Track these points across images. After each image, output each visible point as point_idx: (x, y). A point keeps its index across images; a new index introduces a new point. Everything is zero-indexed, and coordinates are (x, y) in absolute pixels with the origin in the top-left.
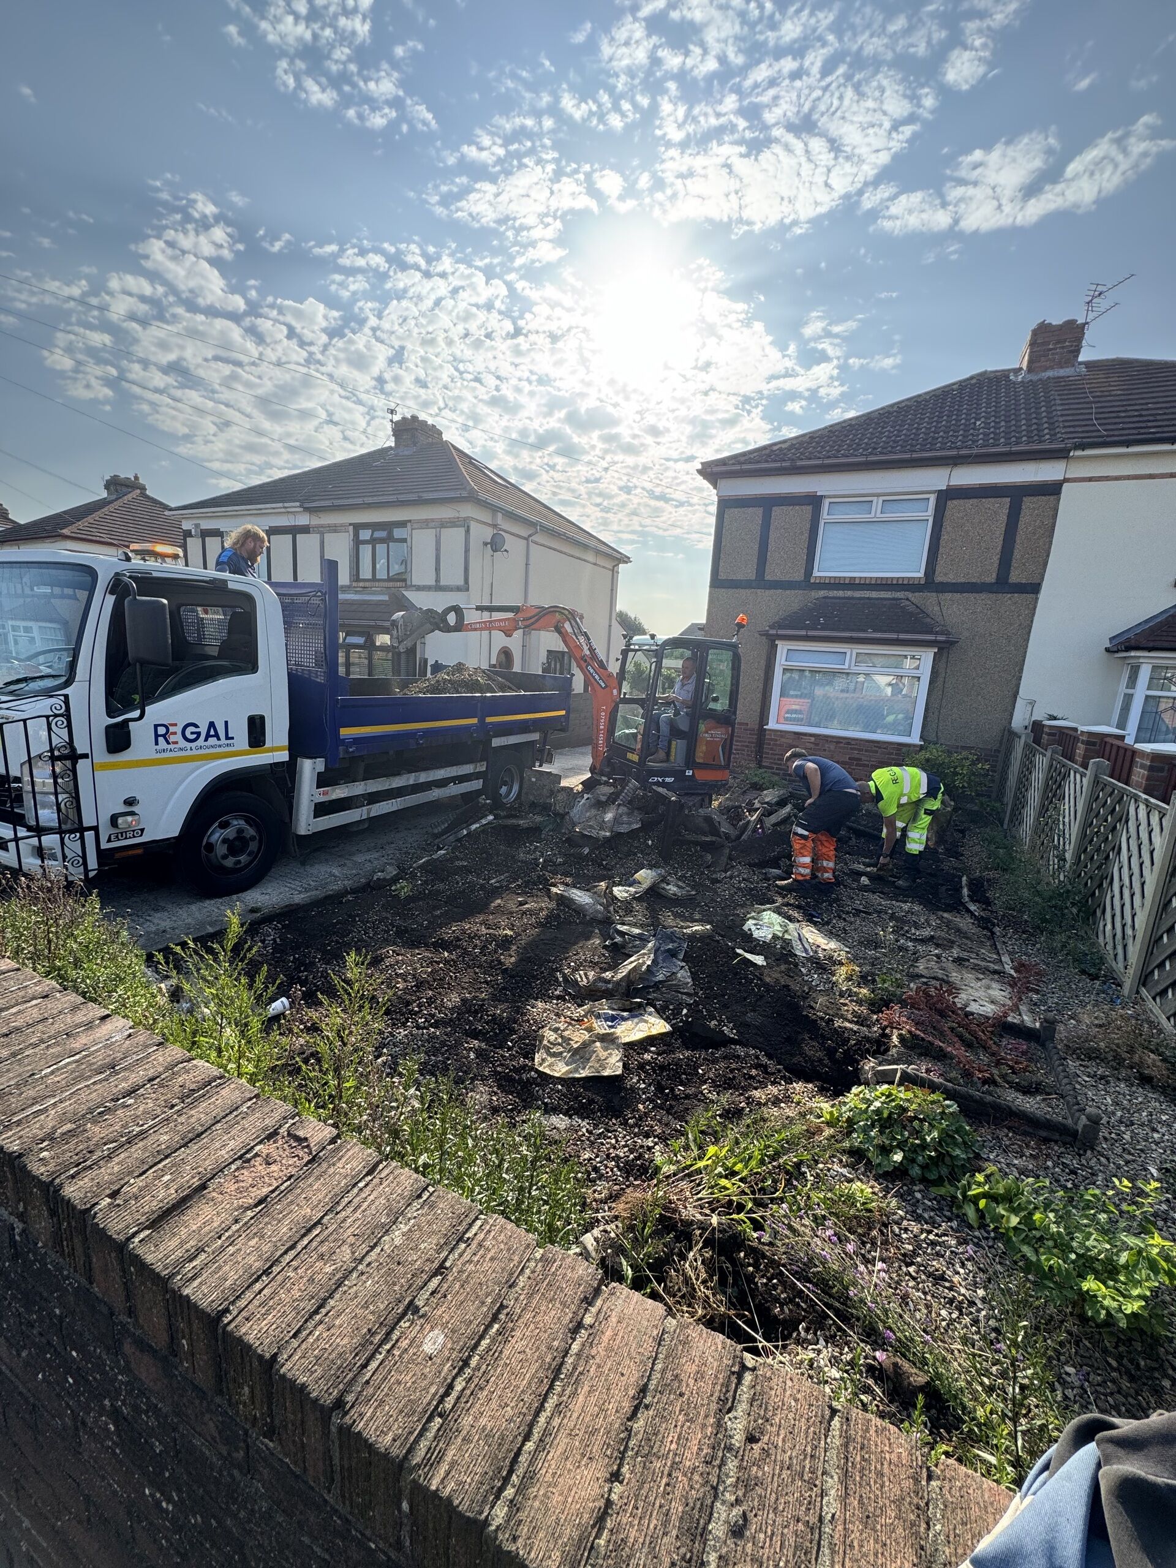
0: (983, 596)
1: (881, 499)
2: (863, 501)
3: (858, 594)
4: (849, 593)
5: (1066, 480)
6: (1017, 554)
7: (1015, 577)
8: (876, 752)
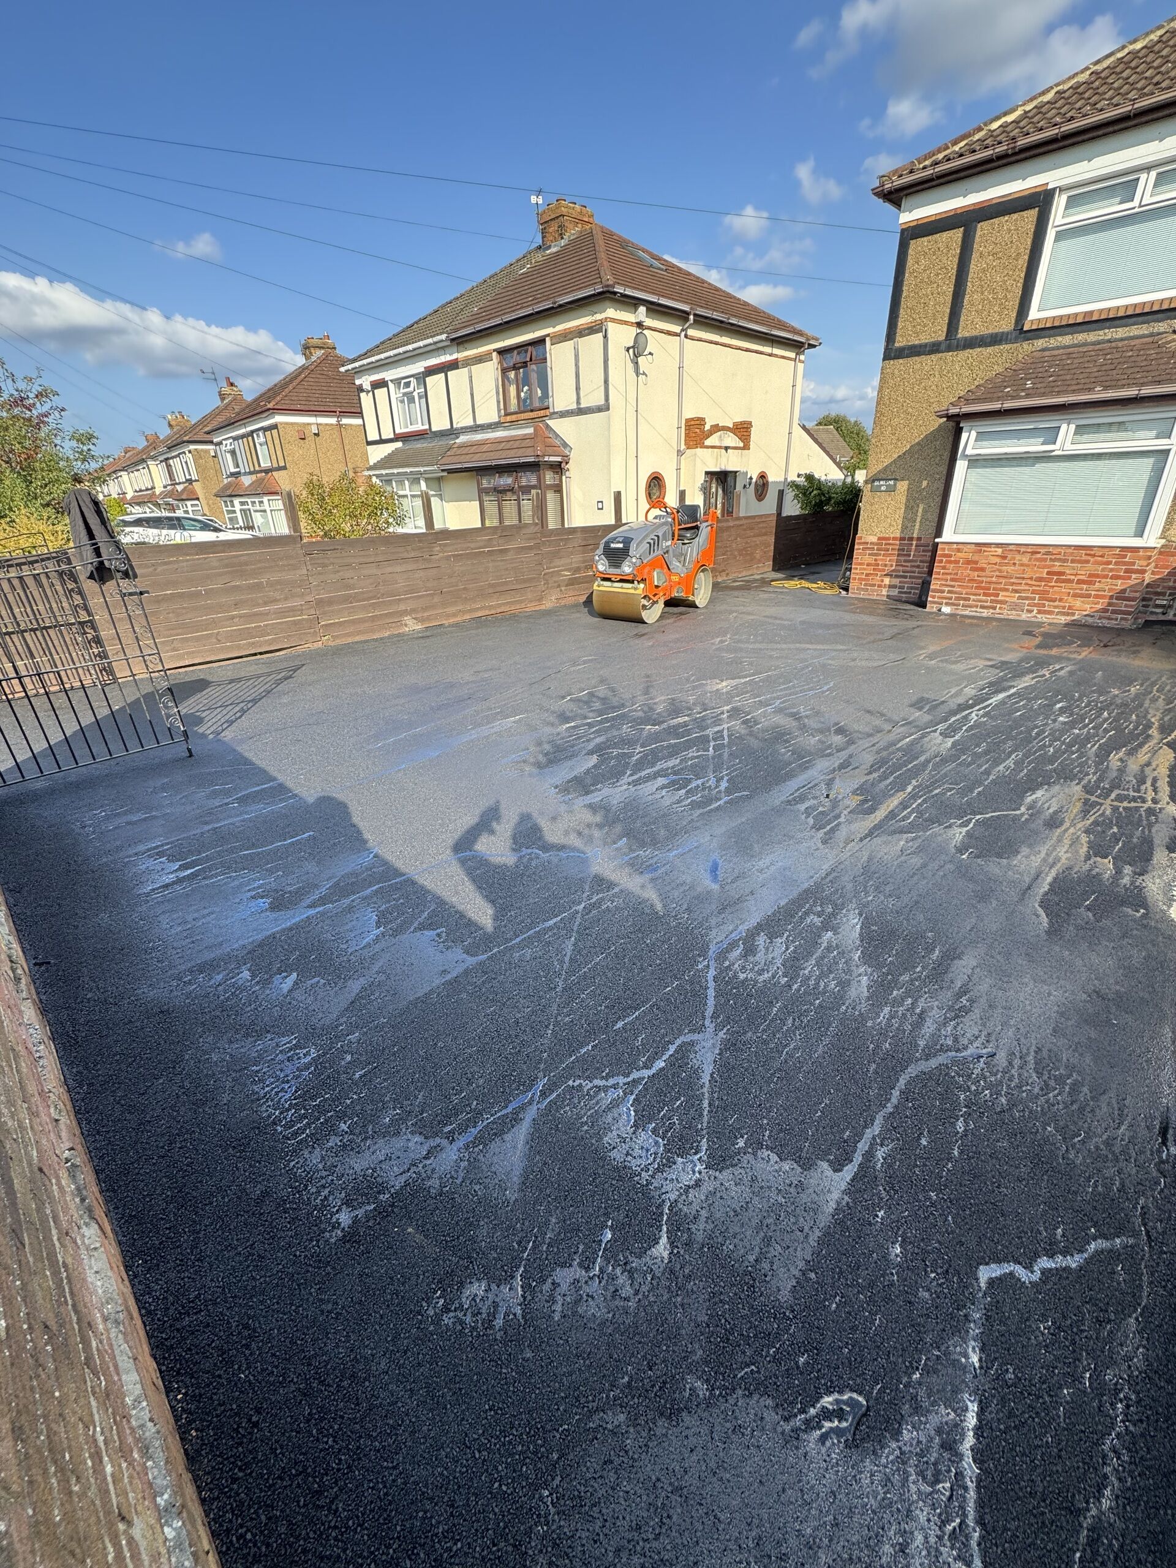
8: (1087, 562)
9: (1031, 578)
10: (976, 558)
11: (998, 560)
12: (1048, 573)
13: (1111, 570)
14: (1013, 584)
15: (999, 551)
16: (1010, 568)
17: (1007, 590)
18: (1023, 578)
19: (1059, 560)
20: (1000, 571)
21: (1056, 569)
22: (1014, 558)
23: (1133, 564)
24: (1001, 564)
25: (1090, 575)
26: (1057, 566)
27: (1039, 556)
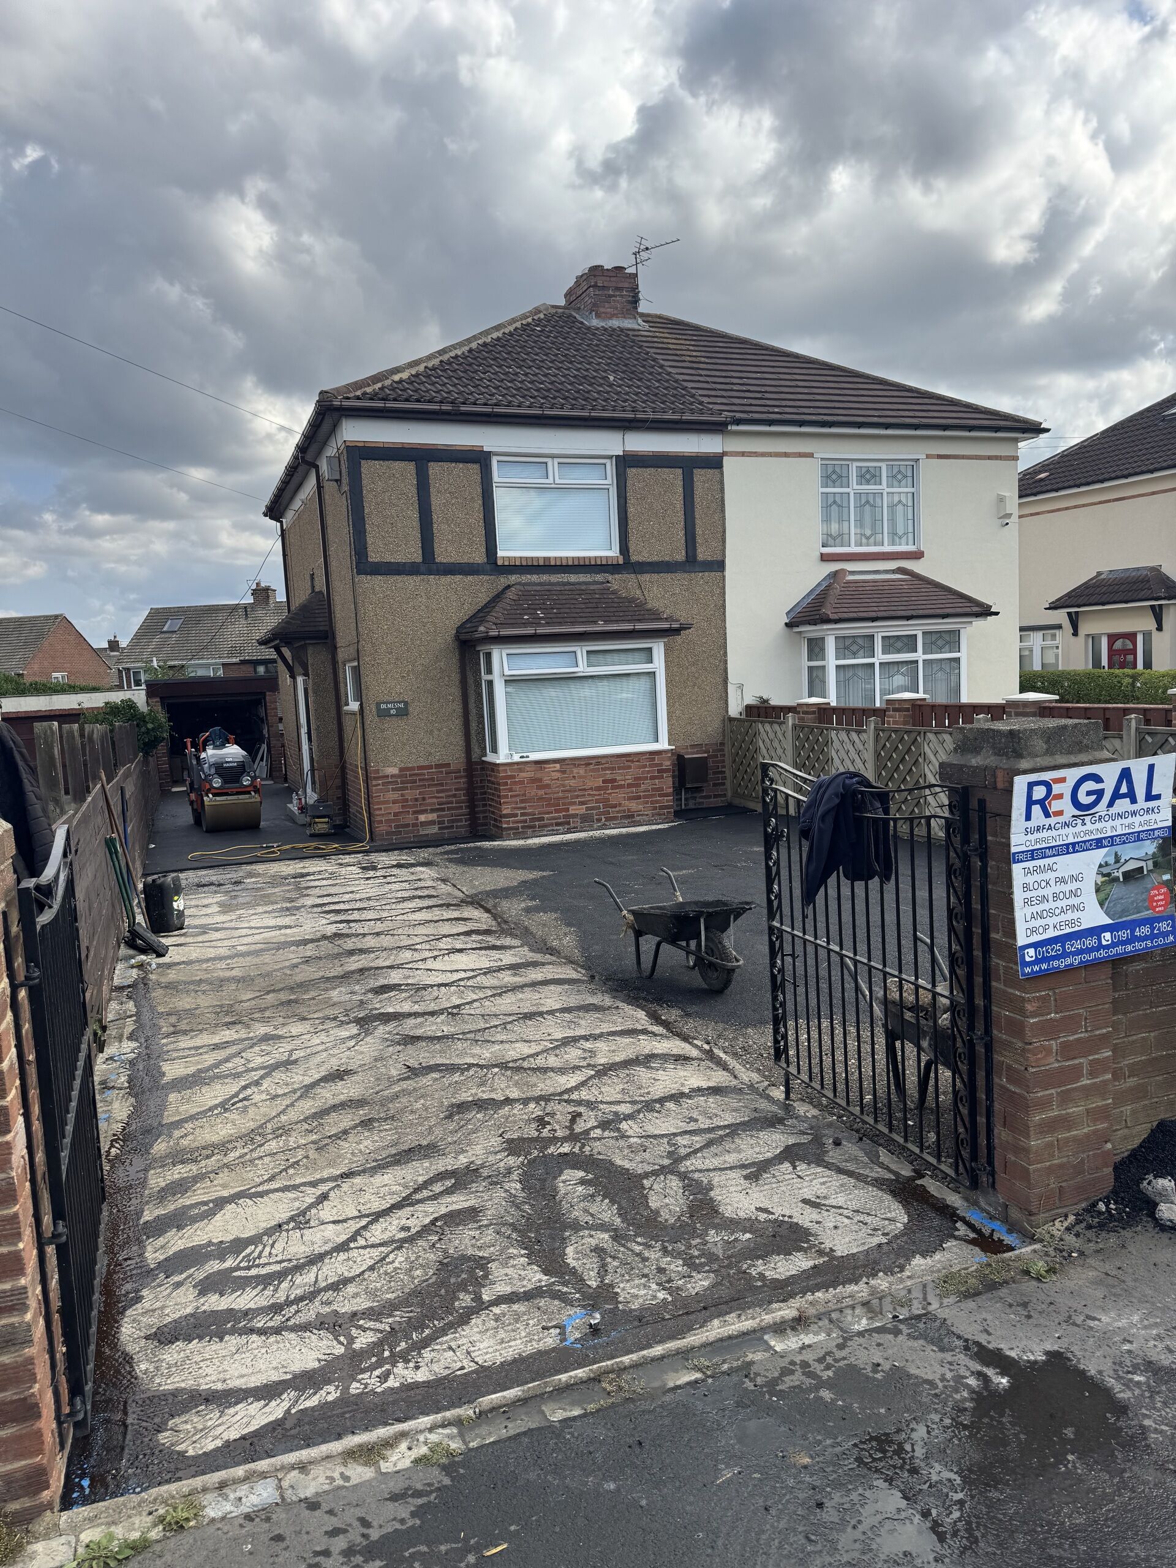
0: (679, 575)
1: (556, 461)
2: (538, 460)
3: (555, 578)
4: (545, 578)
5: (724, 454)
6: (699, 531)
7: (702, 554)
8: (630, 767)
9: (591, 789)
10: (538, 775)
11: (558, 775)
12: (604, 781)
13: (648, 772)
14: (578, 797)
15: (558, 766)
16: (572, 782)
17: (574, 803)
18: (585, 790)
19: (608, 769)
20: (564, 786)
21: (609, 777)
22: (572, 772)
23: (661, 765)
24: (563, 779)
25: (636, 779)
26: (608, 775)
27: (592, 767)
